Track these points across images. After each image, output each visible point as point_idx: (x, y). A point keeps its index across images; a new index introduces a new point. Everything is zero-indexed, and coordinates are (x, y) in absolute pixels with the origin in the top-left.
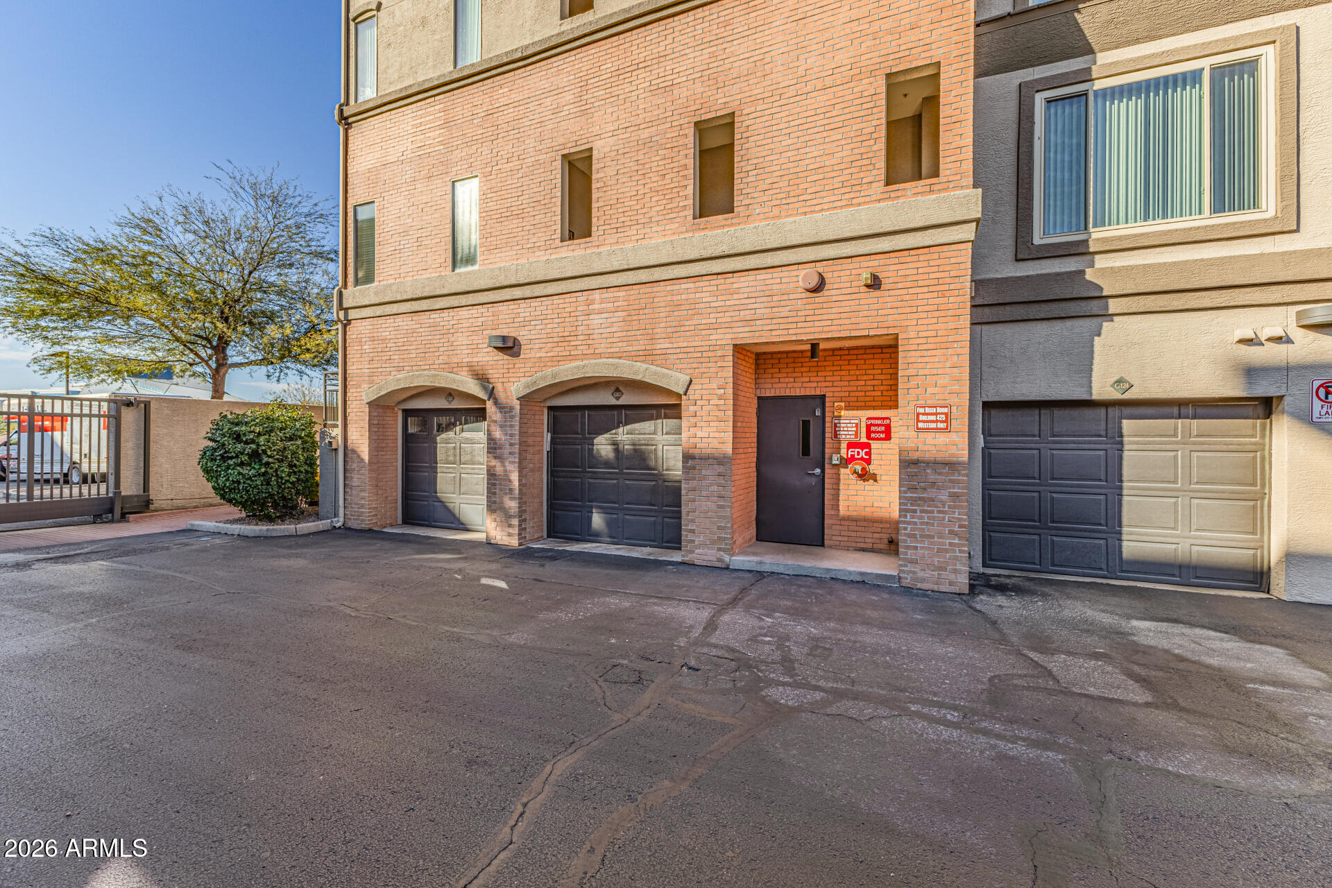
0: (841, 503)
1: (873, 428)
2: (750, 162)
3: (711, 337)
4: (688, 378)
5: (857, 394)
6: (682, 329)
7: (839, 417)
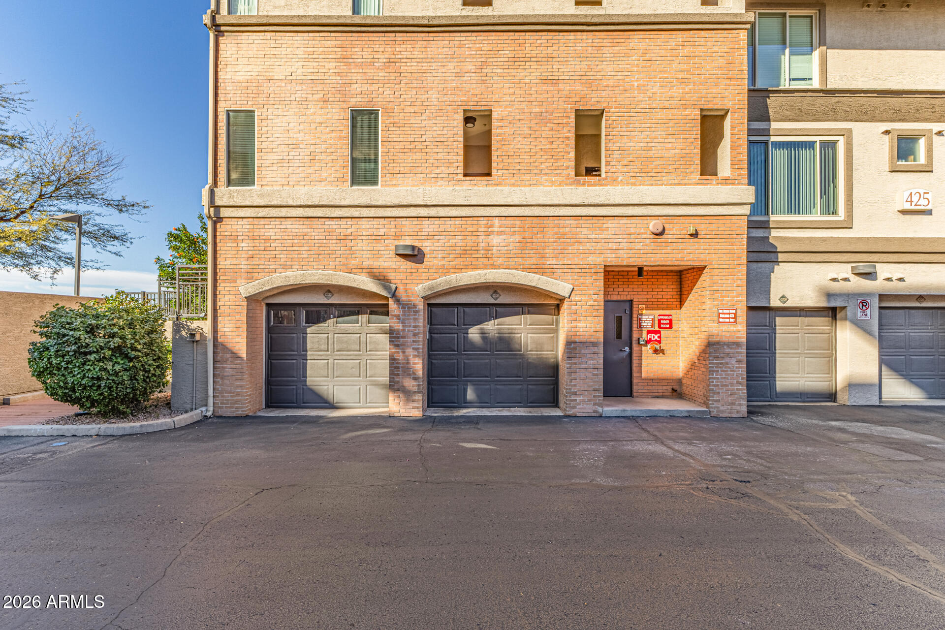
0: (643, 369)
1: (662, 322)
2: (615, 145)
3: (588, 259)
4: (571, 287)
5: (653, 300)
6: (566, 252)
7: (642, 314)
